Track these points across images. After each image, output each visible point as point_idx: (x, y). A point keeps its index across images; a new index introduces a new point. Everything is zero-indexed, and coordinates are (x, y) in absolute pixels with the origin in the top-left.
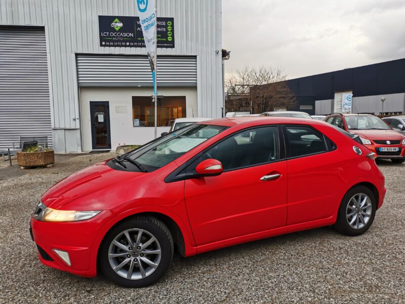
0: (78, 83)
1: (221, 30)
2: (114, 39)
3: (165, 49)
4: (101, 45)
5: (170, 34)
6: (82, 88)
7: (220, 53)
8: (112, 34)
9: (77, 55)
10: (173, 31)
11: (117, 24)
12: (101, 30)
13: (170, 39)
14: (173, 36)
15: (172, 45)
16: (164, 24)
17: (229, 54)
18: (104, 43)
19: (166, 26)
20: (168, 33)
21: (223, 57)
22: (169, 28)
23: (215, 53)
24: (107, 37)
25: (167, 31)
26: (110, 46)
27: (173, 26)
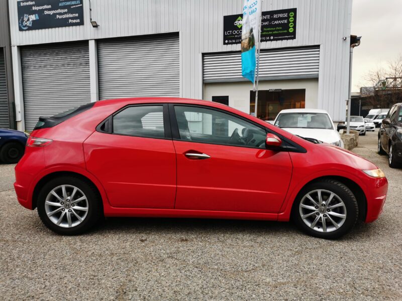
0: (203, 80)
1: (350, 14)
2: (236, 36)
3: (286, 41)
4: (225, 43)
5: (292, 25)
6: (206, 84)
7: (349, 40)
8: (234, 32)
9: (204, 55)
10: (295, 22)
11: (239, 22)
12: (225, 29)
13: (291, 30)
14: (295, 27)
15: (293, 36)
16: (286, 15)
17: (359, 40)
18: (227, 41)
19: (288, 18)
20: (290, 24)
21: (351, 44)
22: (291, 20)
23: (342, 40)
24: (230, 35)
25: (289, 22)
26: (232, 43)
27: (295, 17)
